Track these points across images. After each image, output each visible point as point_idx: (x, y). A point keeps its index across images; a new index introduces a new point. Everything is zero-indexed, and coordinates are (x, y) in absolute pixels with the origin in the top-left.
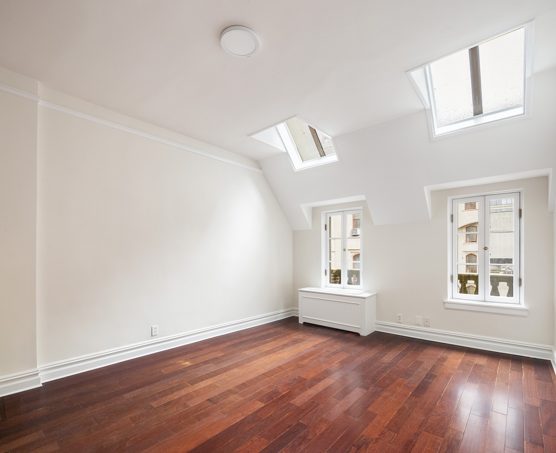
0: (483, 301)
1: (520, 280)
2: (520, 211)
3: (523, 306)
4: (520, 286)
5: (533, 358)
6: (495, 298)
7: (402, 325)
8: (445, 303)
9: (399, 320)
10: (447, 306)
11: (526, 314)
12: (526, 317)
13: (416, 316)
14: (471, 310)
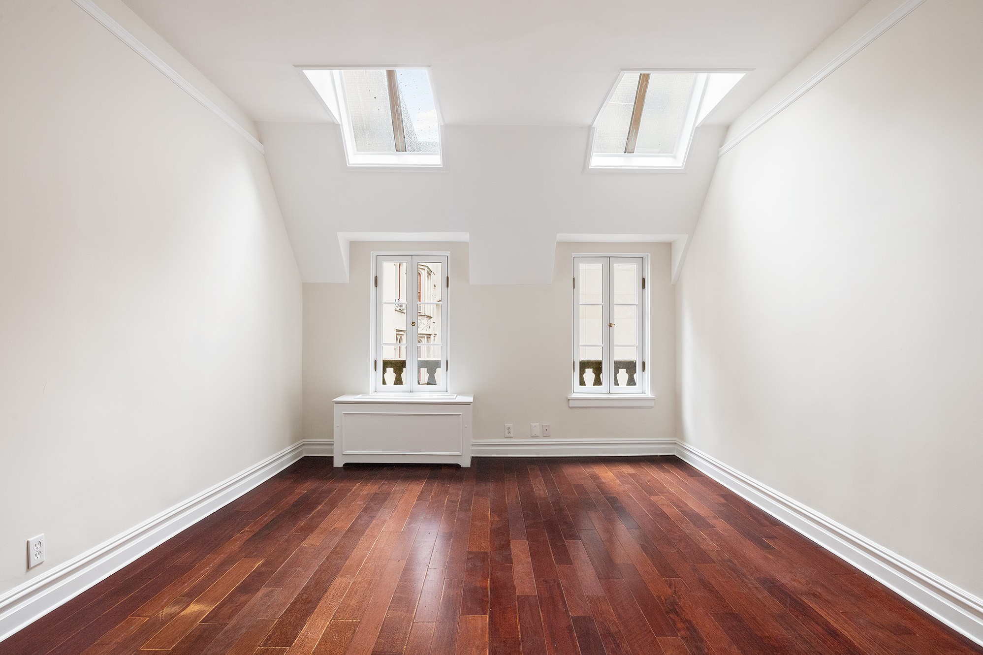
0: (608, 393)
1: (644, 364)
2: (644, 280)
3: (648, 394)
4: (643, 371)
5: (660, 456)
6: (631, 388)
7: (512, 440)
8: (569, 400)
9: (509, 433)
10: (572, 404)
11: (652, 404)
12: (652, 407)
13: (533, 424)
14: (598, 405)
